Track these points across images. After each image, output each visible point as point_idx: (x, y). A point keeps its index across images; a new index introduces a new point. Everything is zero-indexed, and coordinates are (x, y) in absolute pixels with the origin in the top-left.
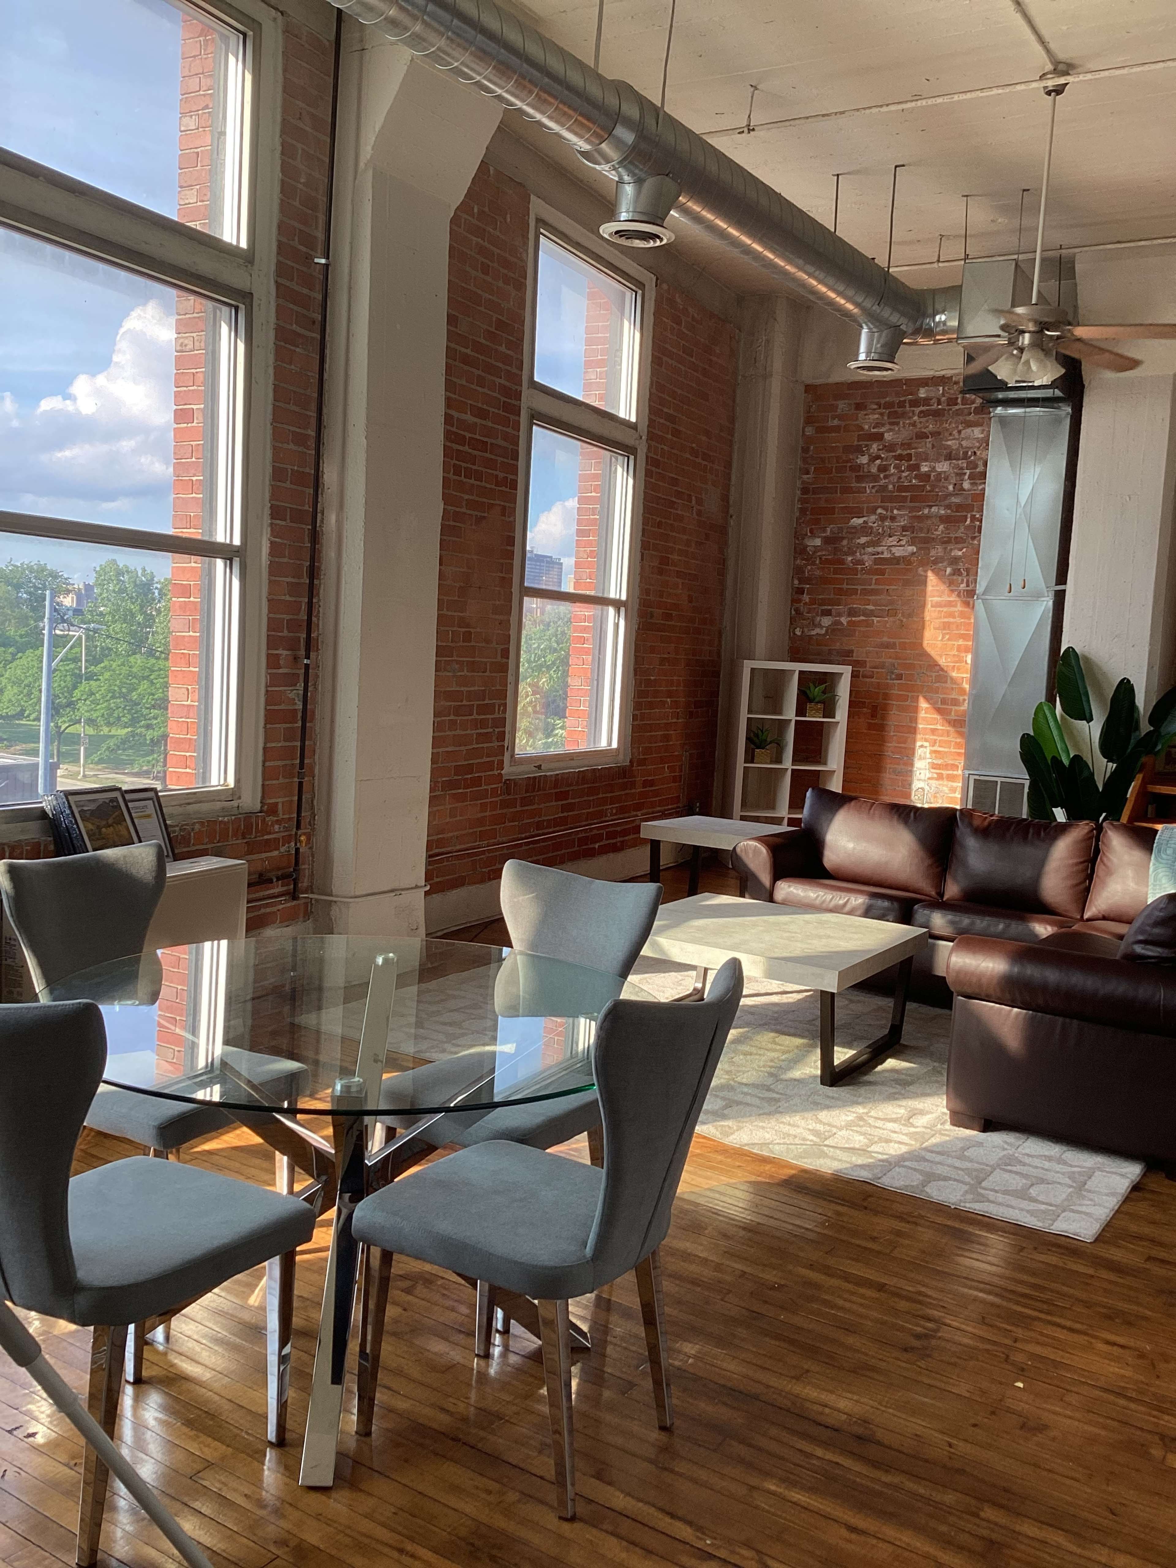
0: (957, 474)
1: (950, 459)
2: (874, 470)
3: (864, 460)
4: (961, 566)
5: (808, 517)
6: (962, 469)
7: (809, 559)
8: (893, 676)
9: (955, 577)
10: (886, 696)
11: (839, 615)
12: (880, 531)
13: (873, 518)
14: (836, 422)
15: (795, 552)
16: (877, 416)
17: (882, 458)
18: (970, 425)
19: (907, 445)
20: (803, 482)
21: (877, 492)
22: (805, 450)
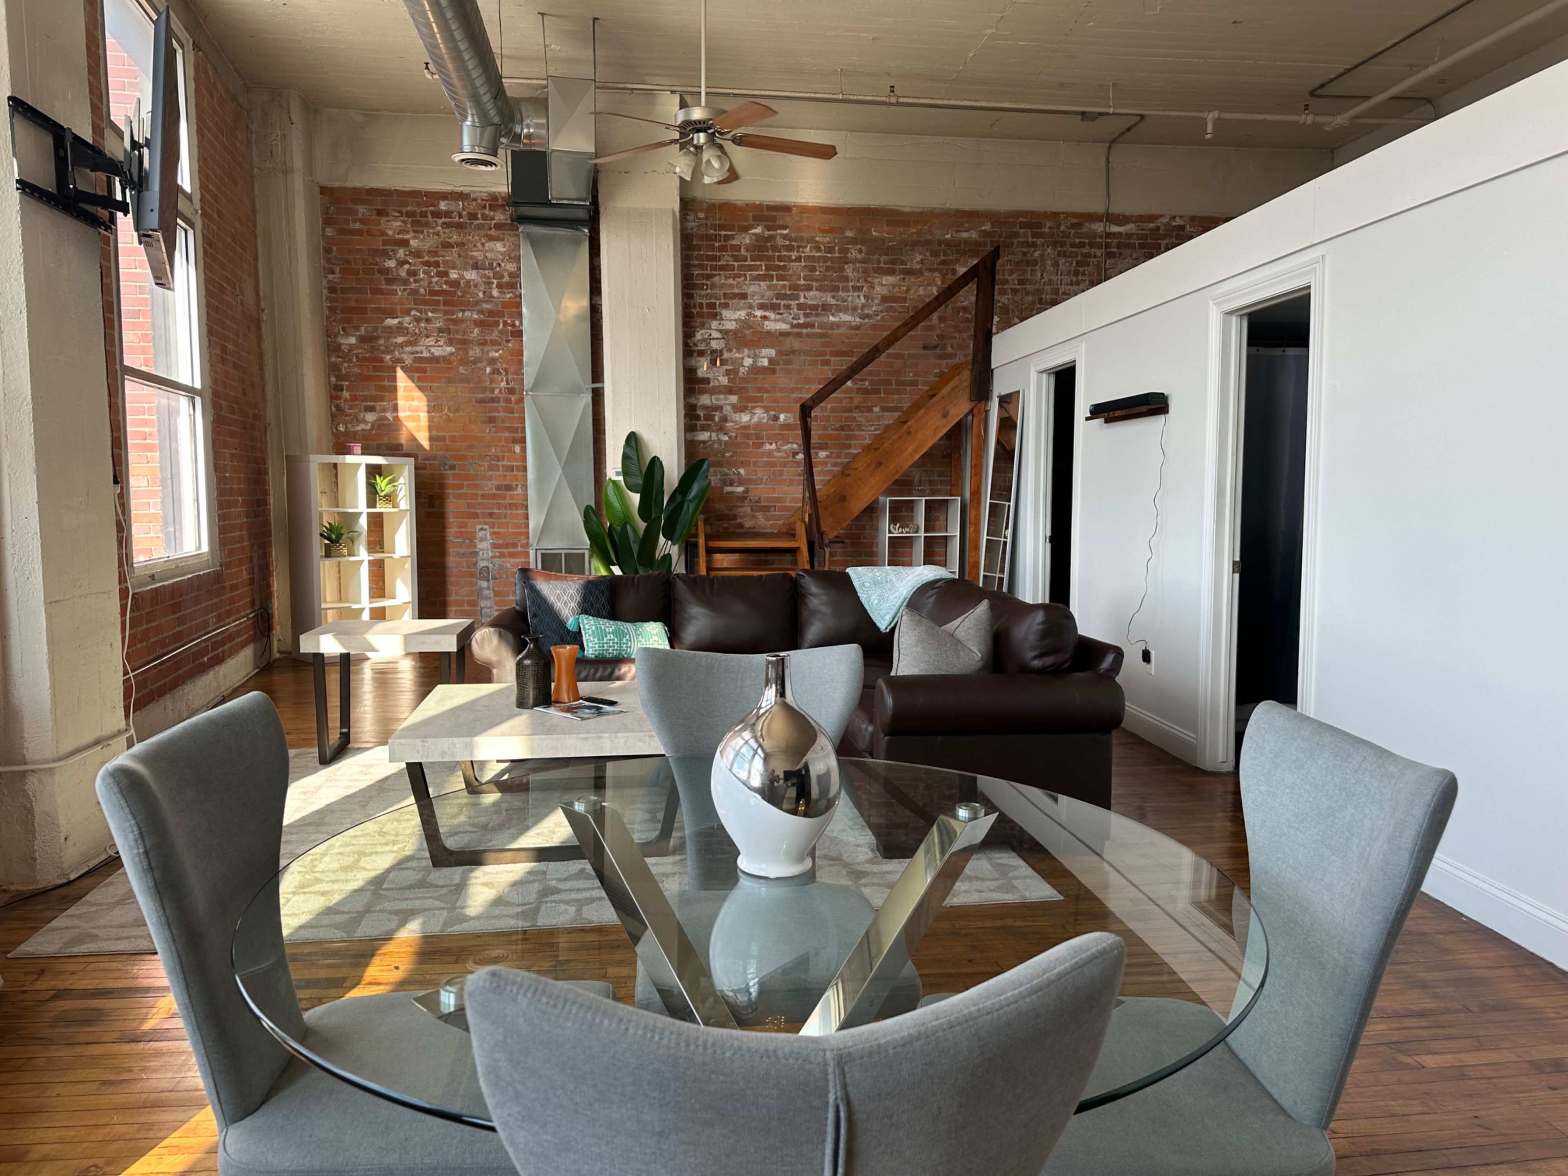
0: (485, 283)
1: (477, 268)
2: (403, 274)
3: (392, 264)
4: (499, 365)
5: (339, 317)
6: (489, 278)
7: (346, 357)
8: (447, 467)
9: (495, 376)
10: (442, 486)
11: (384, 410)
12: (417, 331)
13: (407, 319)
14: (358, 226)
15: (329, 350)
16: (399, 223)
17: (410, 264)
18: (491, 238)
19: (435, 253)
20: (329, 282)
21: (408, 294)
22: (328, 250)
